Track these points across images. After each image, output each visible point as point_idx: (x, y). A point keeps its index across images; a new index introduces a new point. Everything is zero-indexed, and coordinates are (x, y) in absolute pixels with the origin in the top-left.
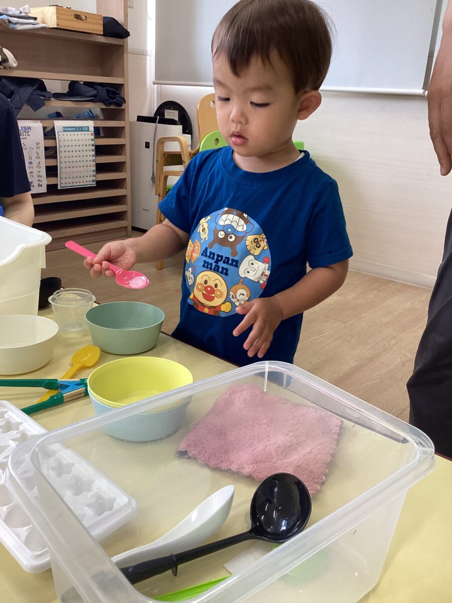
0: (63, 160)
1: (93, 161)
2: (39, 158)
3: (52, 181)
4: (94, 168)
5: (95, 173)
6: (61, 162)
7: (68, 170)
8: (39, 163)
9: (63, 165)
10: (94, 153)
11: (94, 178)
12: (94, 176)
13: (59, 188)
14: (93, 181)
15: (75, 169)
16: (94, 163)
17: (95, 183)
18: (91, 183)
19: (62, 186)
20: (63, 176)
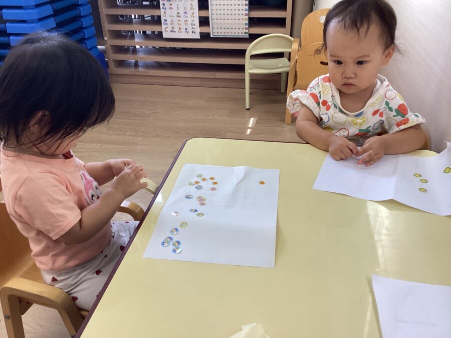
0: (214, 12)
1: (246, 15)
2: (193, 9)
3: (205, 30)
4: (247, 22)
5: (247, 26)
6: (212, 14)
7: (219, 21)
8: (193, 14)
9: (215, 17)
10: (247, 7)
11: (247, 31)
12: (246, 29)
13: (212, 36)
14: (245, 33)
15: (226, 21)
16: (247, 17)
17: (247, 35)
18: (243, 34)
19: (214, 34)
20: (215, 26)
